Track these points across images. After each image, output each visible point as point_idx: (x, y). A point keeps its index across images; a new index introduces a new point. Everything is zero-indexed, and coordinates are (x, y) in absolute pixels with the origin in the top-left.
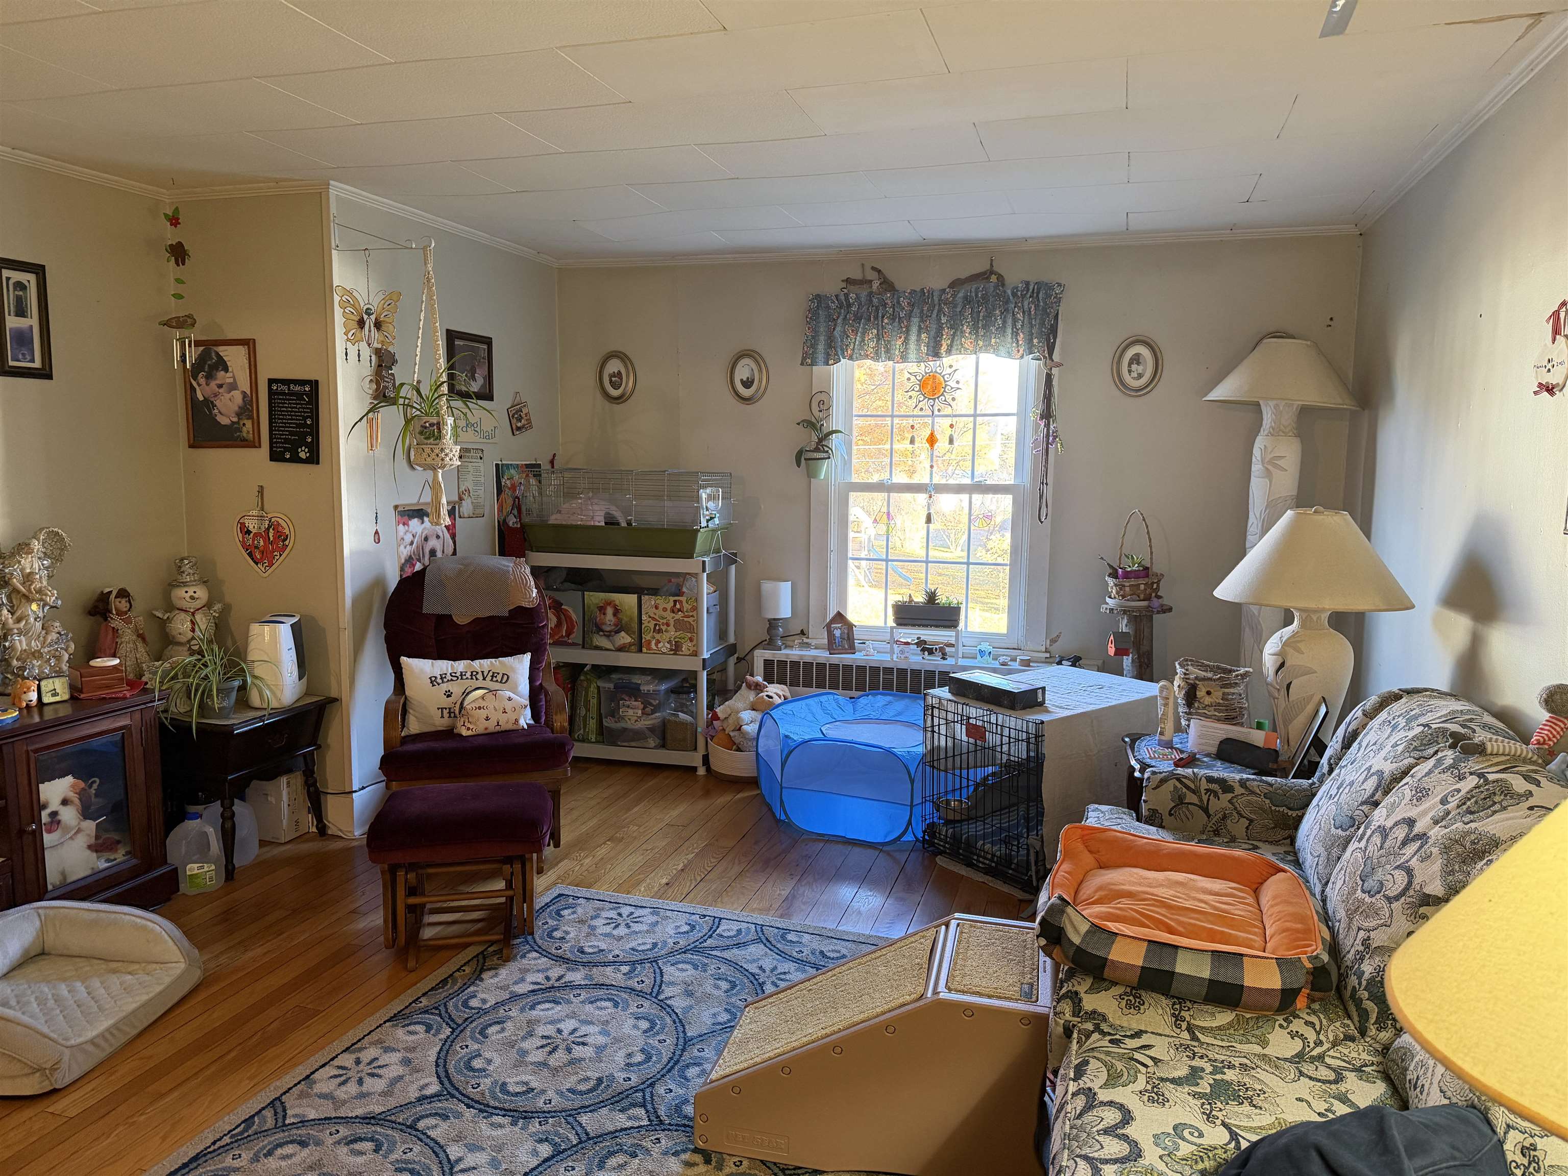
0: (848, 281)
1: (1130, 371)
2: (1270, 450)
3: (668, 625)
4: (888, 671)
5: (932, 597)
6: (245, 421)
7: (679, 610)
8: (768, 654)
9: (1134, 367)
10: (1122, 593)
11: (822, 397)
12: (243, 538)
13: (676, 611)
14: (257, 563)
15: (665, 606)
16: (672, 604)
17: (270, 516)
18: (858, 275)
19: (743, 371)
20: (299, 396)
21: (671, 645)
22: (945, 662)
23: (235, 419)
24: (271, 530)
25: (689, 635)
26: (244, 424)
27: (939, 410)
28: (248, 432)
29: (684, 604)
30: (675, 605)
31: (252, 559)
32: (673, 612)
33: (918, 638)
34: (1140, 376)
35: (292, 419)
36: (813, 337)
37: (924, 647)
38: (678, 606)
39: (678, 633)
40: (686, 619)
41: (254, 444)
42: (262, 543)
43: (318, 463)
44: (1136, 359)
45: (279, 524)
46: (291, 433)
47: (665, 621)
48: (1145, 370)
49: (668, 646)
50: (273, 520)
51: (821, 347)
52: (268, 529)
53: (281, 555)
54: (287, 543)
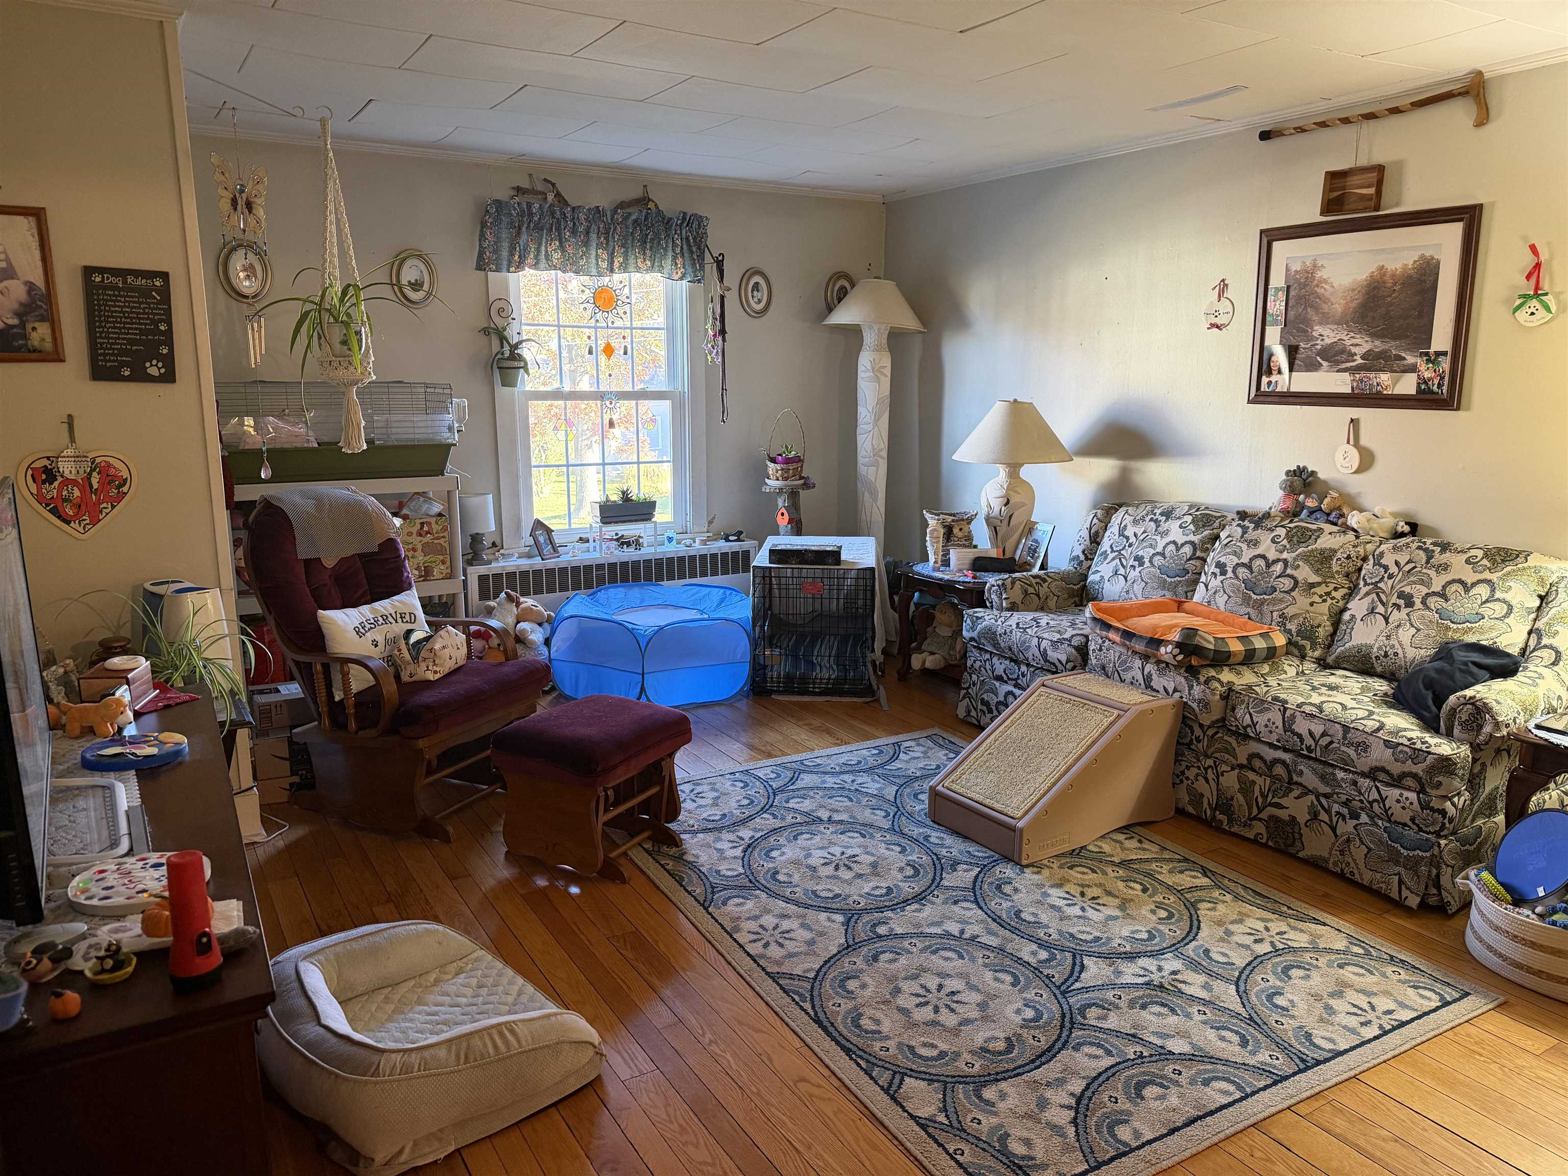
0: (518, 189)
1: (753, 297)
2: (877, 361)
3: (414, 550)
4: (600, 567)
5: (625, 495)
6: (37, 325)
7: (428, 533)
8: (482, 570)
9: (755, 293)
10: (786, 475)
11: (501, 304)
12: (39, 490)
13: (423, 534)
14: (68, 522)
15: (411, 530)
16: (419, 527)
17: (91, 455)
18: (526, 185)
19: (409, 274)
20: (145, 293)
21: (420, 571)
22: (638, 552)
23: (15, 321)
24: (95, 474)
25: (441, 557)
26: (34, 329)
27: (613, 323)
28: (43, 340)
29: (434, 526)
30: (422, 527)
31: (59, 517)
32: (421, 535)
33: (617, 534)
34: (760, 301)
35: (132, 323)
36: (495, 243)
37: (623, 542)
38: (426, 528)
39: (427, 558)
40: (436, 541)
41: (56, 356)
42: (77, 493)
43: (174, 381)
44: (756, 286)
45: (109, 465)
46: (132, 342)
47: (411, 546)
48: (762, 296)
49: (417, 572)
50: (98, 460)
51: (505, 253)
52: (90, 474)
53: (113, 507)
54: (125, 489)
